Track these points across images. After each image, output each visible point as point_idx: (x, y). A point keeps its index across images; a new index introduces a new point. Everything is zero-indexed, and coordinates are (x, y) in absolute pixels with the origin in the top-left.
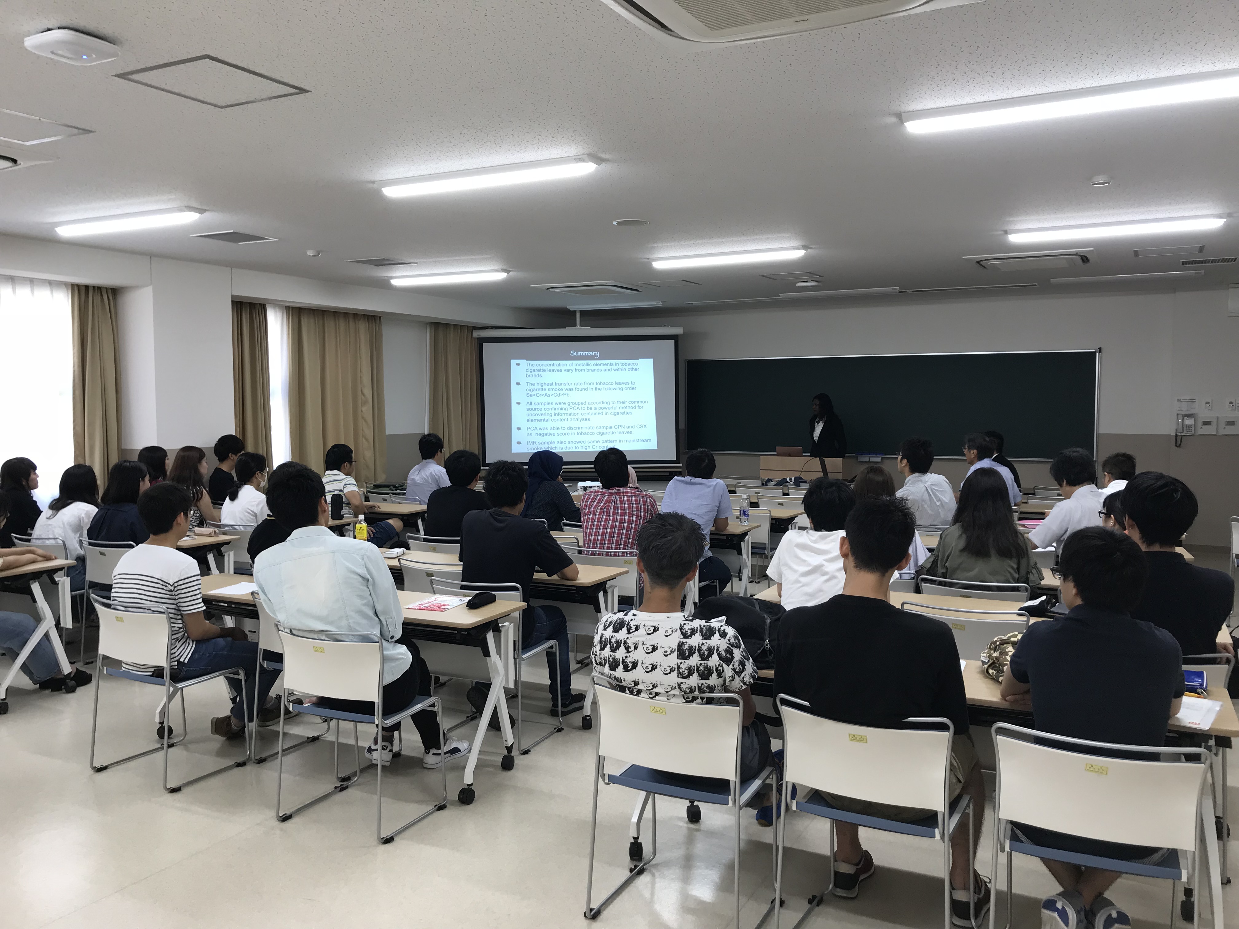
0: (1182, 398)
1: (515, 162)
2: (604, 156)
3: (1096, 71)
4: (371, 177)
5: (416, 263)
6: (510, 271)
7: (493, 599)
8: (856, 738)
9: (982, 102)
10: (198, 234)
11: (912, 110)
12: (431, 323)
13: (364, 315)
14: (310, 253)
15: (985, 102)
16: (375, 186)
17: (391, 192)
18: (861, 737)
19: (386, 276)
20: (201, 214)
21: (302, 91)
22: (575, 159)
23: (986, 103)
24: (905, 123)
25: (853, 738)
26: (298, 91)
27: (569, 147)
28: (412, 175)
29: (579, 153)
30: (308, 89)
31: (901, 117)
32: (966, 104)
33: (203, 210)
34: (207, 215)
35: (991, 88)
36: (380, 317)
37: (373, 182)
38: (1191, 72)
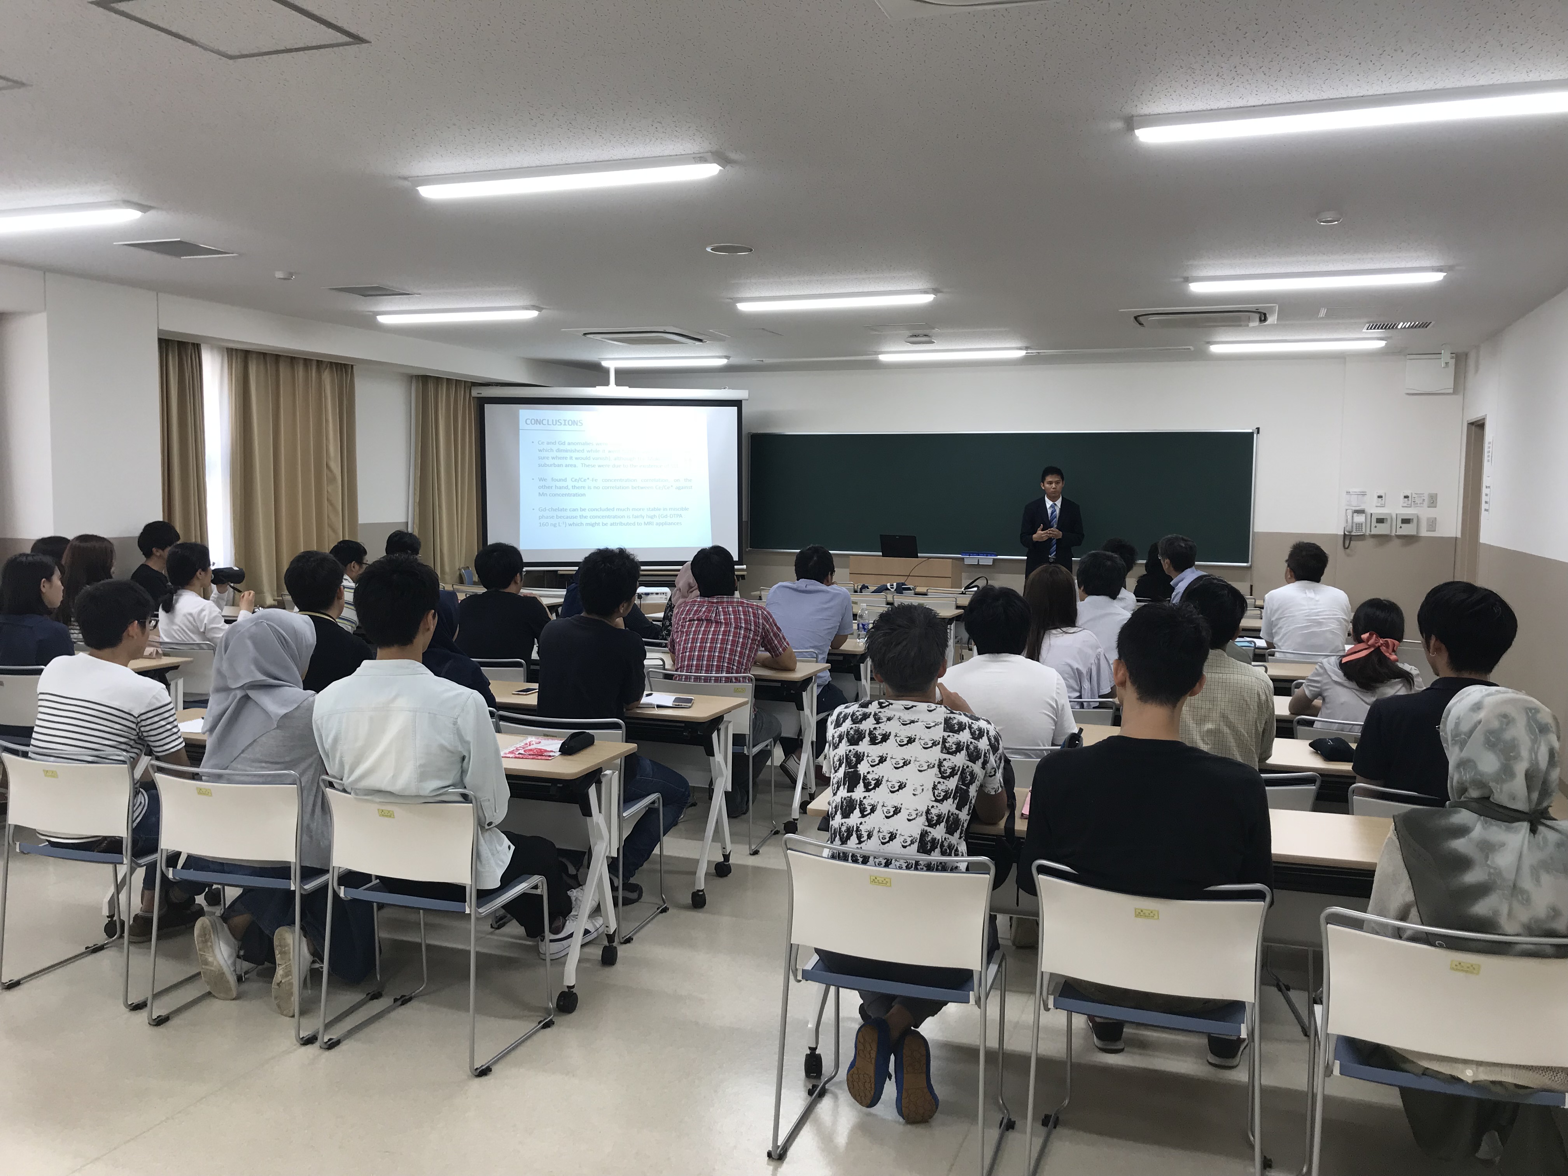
0: (1351, 490)
1: (611, 159)
2: (733, 156)
3: (1389, 75)
4: (405, 172)
5: (420, 294)
6: (543, 309)
7: (589, 742)
8: (1144, 913)
9: (1237, 108)
10: (125, 241)
11: (1148, 114)
12: (418, 377)
13: (331, 362)
14: (279, 275)
15: (1241, 107)
16: (406, 184)
17: (430, 193)
18: (1151, 912)
19: (372, 310)
20: (145, 213)
21: (358, 39)
22: (694, 158)
23: (1242, 109)
24: (1136, 131)
25: (1139, 914)
26: (351, 40)
27: (692, 141)
28: (464, 171)
29: (702, 151)
30: (367, 38)
31: (1131, 123)
32: (1218, 109)
33: (147, 206)
34: (151, 214)
35: (1257, 89)
36: (352, 366)
37: (405, 178)
38: (1499, 82)
